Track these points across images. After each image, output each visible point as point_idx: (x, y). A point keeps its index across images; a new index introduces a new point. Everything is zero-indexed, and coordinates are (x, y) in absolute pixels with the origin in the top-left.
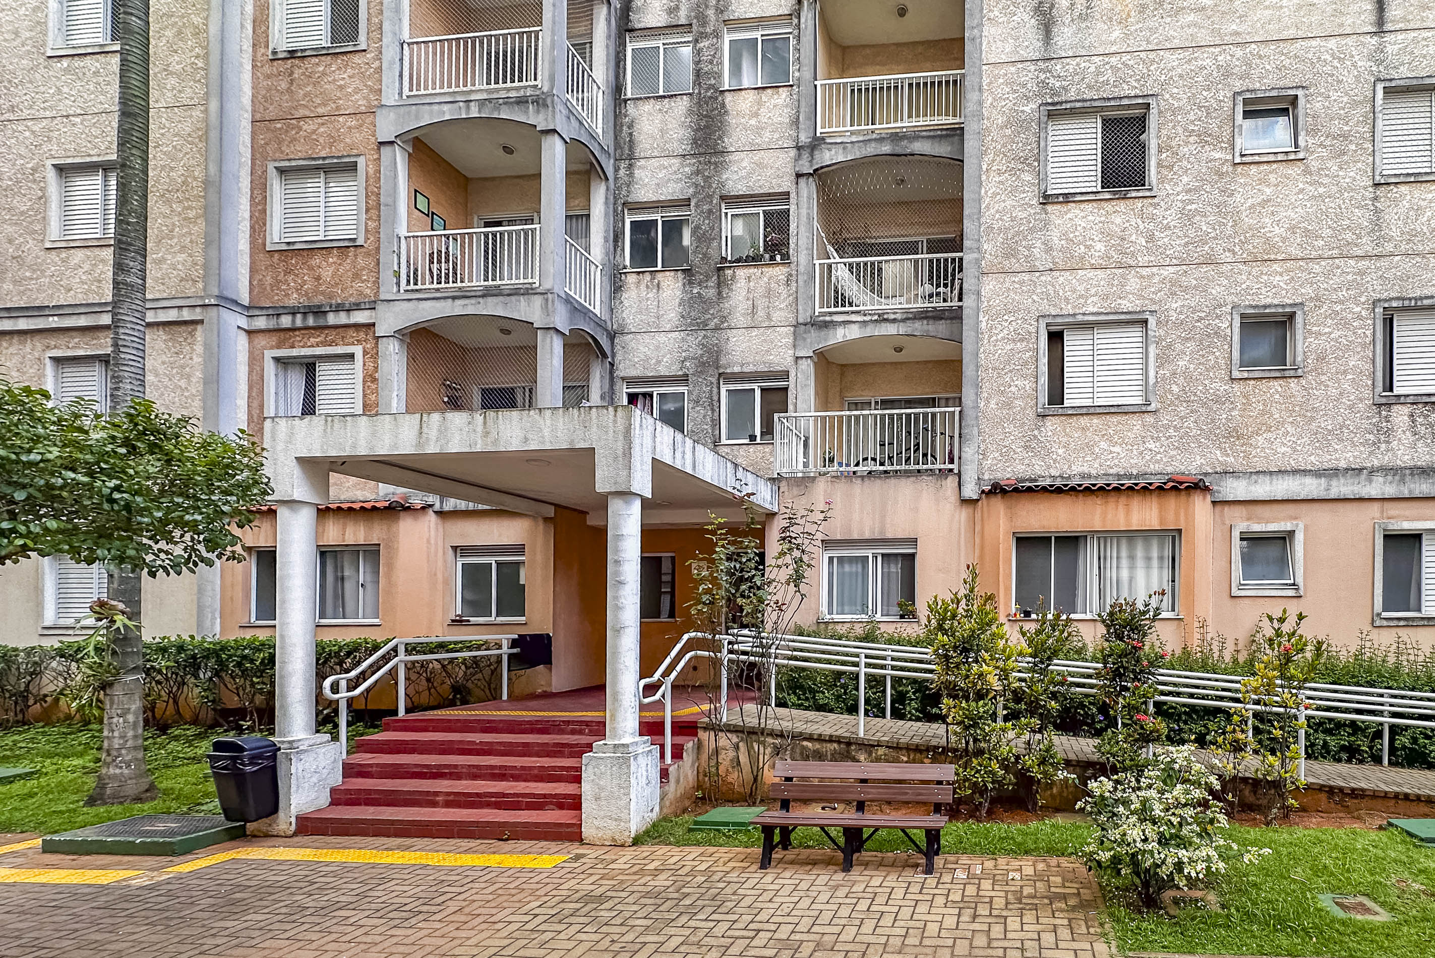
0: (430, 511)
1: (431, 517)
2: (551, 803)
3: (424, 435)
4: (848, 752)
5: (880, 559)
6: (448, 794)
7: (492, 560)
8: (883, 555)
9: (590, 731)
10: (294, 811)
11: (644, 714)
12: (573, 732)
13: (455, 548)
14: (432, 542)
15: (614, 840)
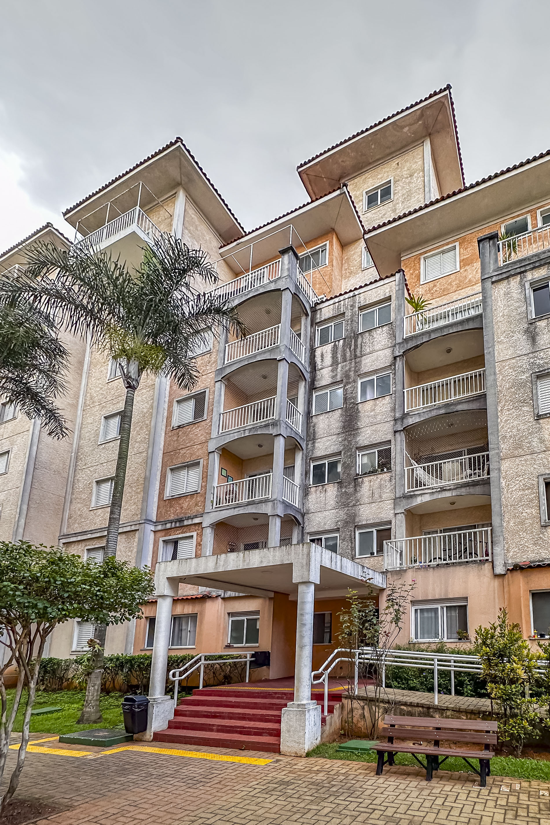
0: (219, 598)
1: (220, 600)
2: (266, 732)
3: (218, 564)
4: (428, 712)
5: (445, 609)
6: (219, 726)
7: (245, 618)
8: (447, 607)
9: (286, 698)
10: (153, 730)
11: (314, 690)
12: (278, 698)
13: (229, 614)
14: (219, 611)
15: (296, 753)
